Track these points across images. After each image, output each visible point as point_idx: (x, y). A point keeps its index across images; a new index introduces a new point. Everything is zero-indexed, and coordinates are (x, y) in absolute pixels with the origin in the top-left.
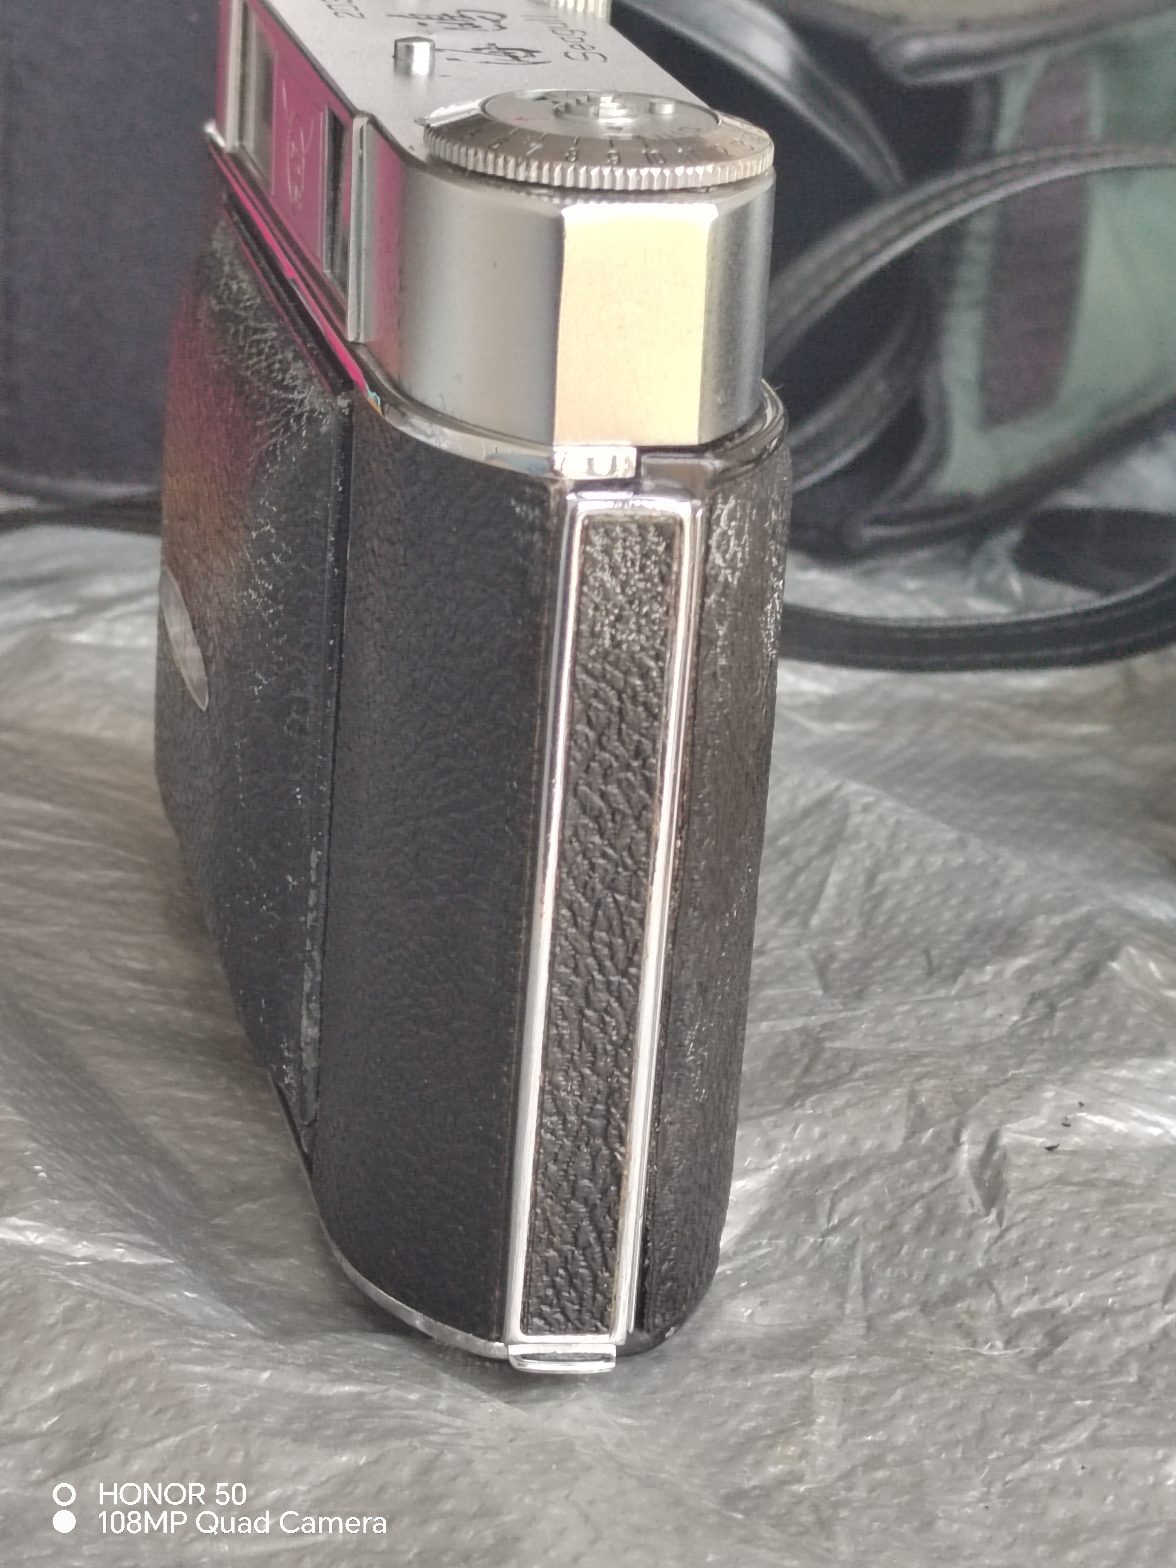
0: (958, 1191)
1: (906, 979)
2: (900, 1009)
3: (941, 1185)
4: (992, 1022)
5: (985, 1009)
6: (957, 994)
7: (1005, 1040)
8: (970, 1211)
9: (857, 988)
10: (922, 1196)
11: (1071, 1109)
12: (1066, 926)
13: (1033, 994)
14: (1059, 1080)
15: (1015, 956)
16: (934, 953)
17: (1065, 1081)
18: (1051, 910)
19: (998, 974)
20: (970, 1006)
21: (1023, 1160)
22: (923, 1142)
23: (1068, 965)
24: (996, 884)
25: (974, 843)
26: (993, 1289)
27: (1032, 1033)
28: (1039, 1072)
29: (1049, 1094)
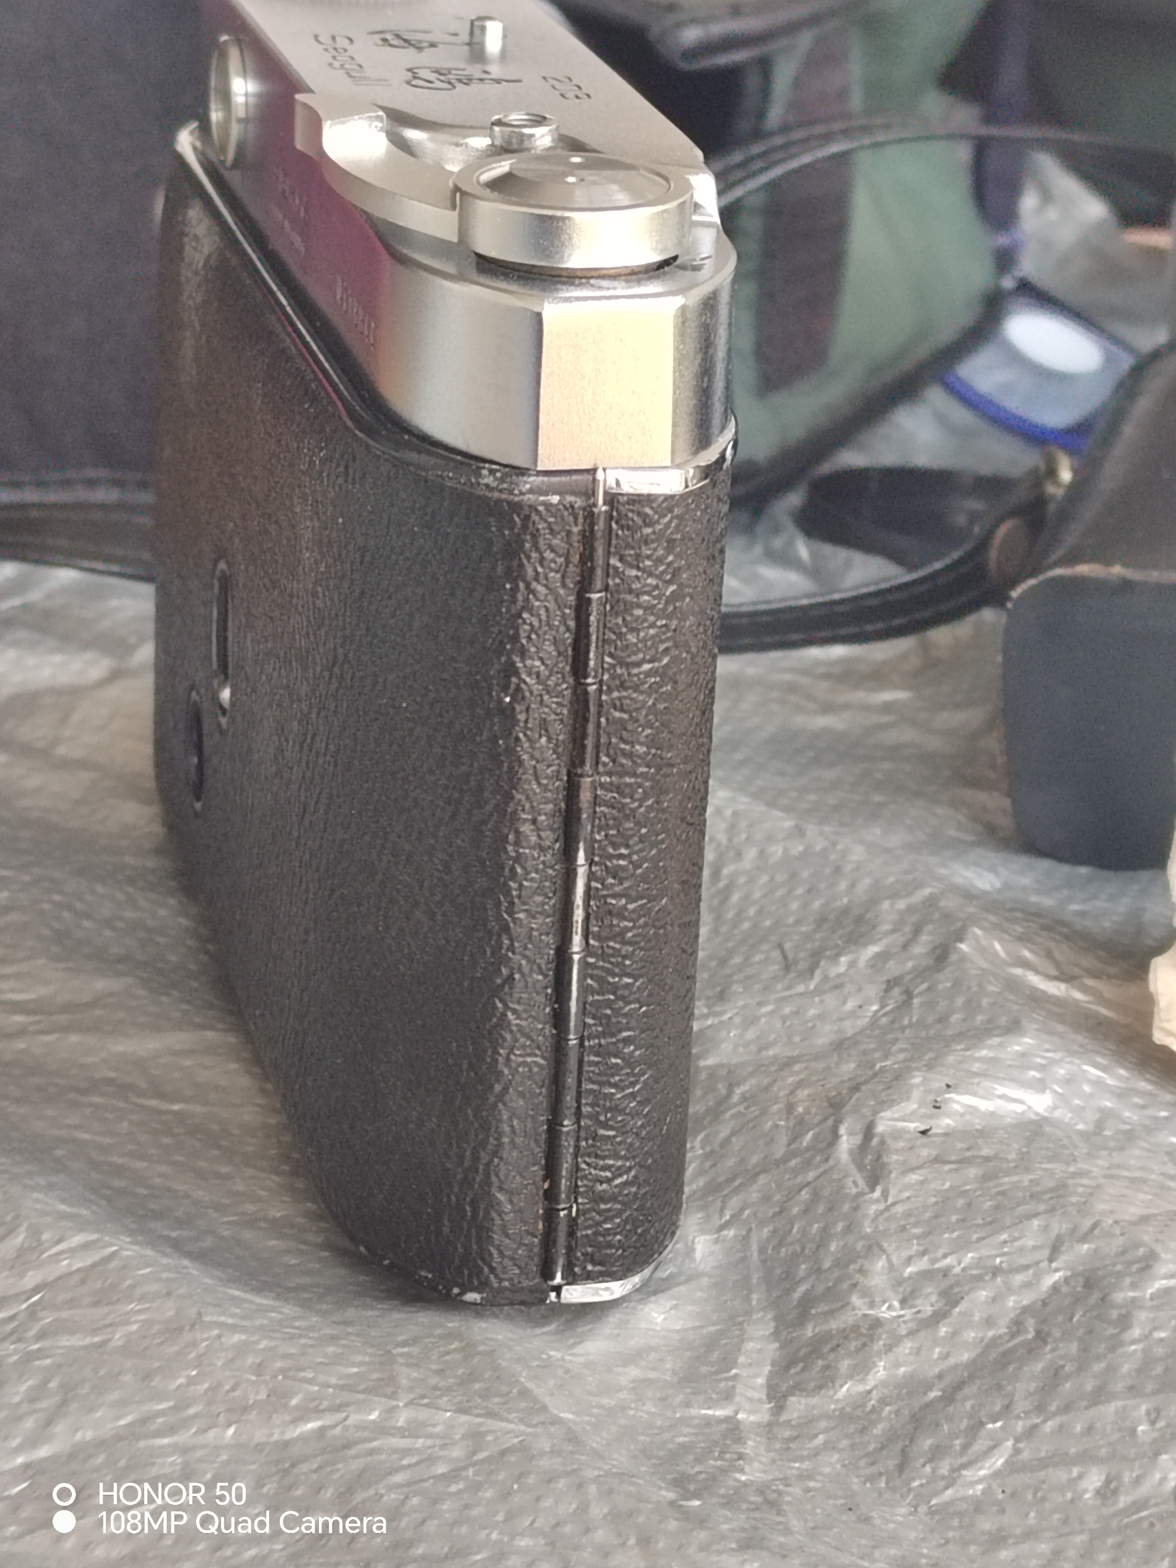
0: (841, 1176)
1: (764, 976)
2: (764, 1010)
3: (825, 1172)
4: (852, 1014)
5: (845, 1003)
6: (816, 987)
7: (868, 1032)
8: (854, 1191)
9: (718, 989)
10: (808, 1184)
11: (940, 1092)
12: (910, 909)
13: (888, 981)
14: (925, 1066)
15: (866, 945)
16: (787, 946)
17: (930, 1067)
18: (894, 896)
19: (852, 964)
20: (830, 1000)
21: (901, 1144)
22: (805, 1144)
23: (919, 949)
24: (838, 870)
25: (811, 830)
26: (884, 1251)
27: (893, 1022)
28: (905, 1060)
29: (917, 1080)
